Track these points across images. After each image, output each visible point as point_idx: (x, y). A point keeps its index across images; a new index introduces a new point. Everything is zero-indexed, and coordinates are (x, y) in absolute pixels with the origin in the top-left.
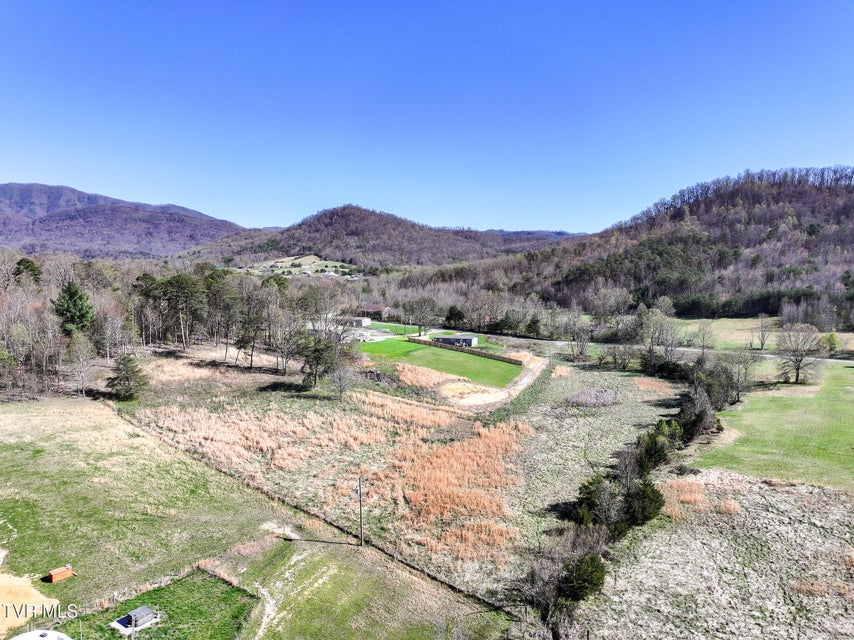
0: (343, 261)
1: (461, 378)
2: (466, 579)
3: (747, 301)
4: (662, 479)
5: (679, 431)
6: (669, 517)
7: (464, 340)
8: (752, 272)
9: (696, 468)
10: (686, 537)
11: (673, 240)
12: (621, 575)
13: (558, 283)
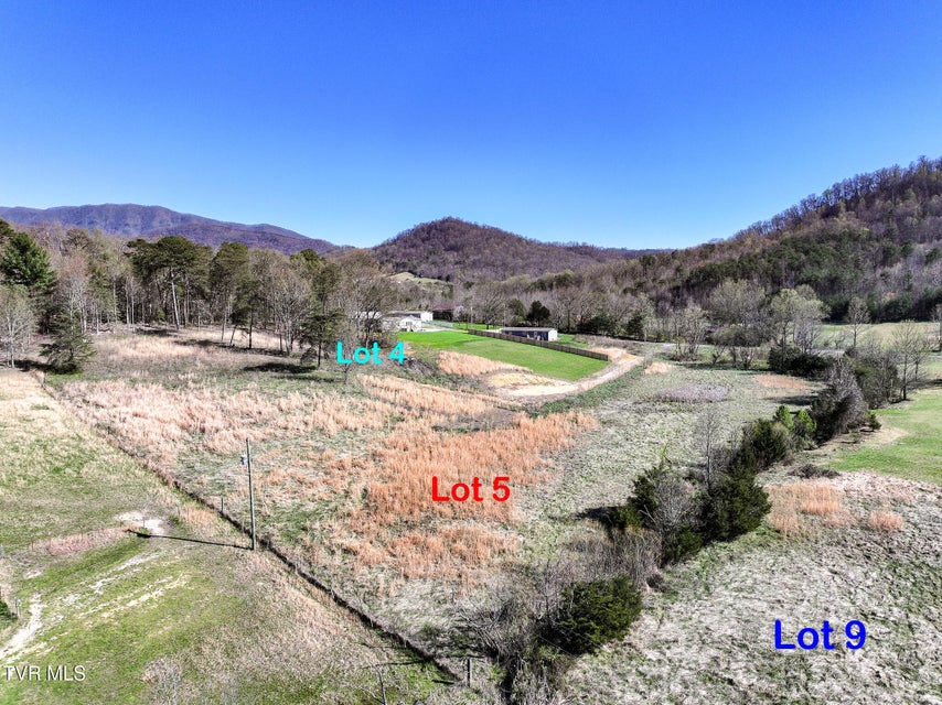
0: (439, 278)
1: (520, 368)
2: (396, 609)
3: (920, 302)
4: (774, 483)
5: (810, 425)
6: (778, 531)
7: (539, 333)
8: (926, 269)
9: (831, 469)
10: (804, 561)
11: (823, 238)
12: (672, 614)
13: (678, 288)
